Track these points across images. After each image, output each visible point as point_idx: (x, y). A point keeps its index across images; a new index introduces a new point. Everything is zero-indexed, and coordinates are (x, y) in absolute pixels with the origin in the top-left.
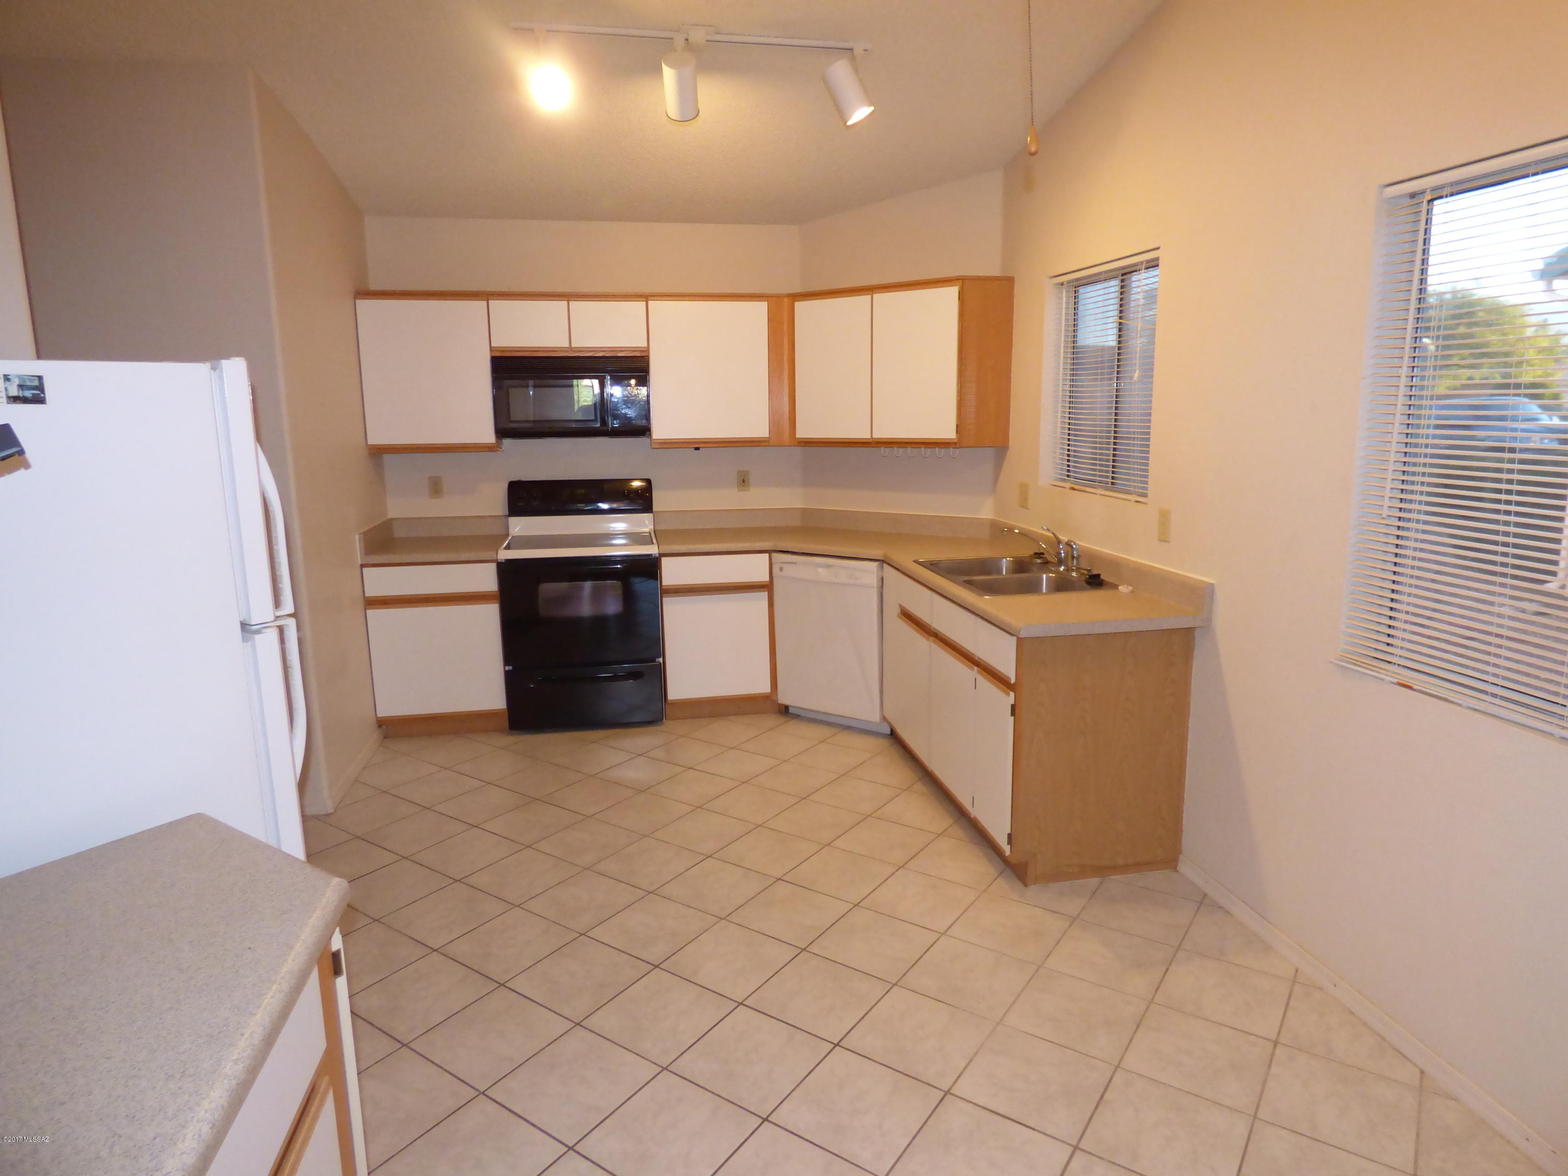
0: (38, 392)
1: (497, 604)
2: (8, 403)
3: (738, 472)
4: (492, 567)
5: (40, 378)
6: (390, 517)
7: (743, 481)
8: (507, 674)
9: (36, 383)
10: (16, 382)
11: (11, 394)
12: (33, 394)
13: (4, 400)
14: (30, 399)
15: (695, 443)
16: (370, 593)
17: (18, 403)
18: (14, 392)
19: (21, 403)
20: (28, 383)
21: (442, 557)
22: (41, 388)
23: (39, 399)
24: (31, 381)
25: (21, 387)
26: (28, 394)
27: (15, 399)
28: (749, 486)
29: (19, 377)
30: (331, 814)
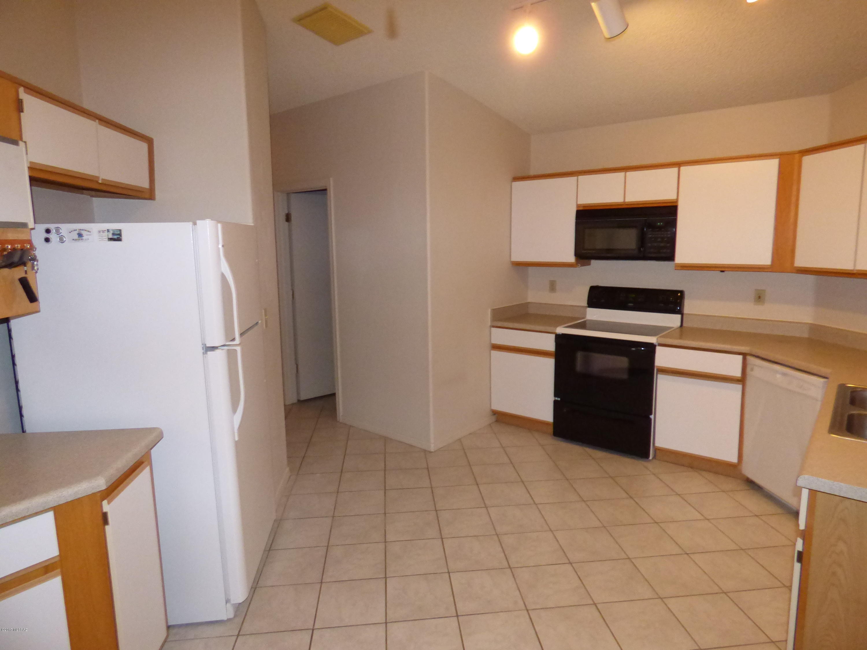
0: (119, 236)
1: (553, 358)
2: (108, 241)
3: (756, 290)
4: (553, 336)
5: (120, 230)
6: (529, 301)
7: (759, 298)
8: (555, 402)
9: (119, 233)
10: (111, 232)
11: (110, 237)
12: (117, 237)
13: (107, 239)
14: (116, 239)
15: (721, 267)
16: (494, 341)
17: (112, 241)
18: (111, 236)
19: (113, 241)
20: (116, 233)
21: (528, 328)
22: (120, 235)
23: (119, 239)
24: (117, 232)
25: (113, 234)
26: (115, 237)
27: (111, 239)
28: (764, 303)
29: (112, 230)
30: (432, 452)
